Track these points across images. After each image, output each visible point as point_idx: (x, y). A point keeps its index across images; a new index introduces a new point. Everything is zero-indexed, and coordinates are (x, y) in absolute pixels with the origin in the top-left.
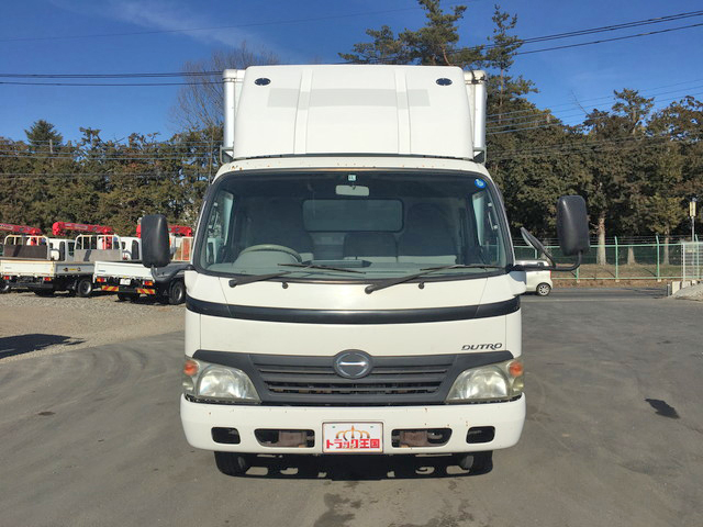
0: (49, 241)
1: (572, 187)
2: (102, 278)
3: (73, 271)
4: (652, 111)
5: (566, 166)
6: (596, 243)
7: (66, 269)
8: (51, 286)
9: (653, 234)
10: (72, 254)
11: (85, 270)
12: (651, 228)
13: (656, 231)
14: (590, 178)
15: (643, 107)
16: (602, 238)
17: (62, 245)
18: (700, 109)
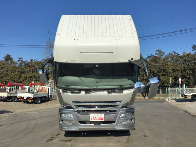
0: (6, 87)
2: (19, 97)
3: (12, 95)
4: (165, 55)
7: (10, 95)
8: (6, 99)
10: (12, 91)
11: (15, 95)
12: (165, 85)
15: (162, 54)
17: (10, 88)
18: (177, 54)
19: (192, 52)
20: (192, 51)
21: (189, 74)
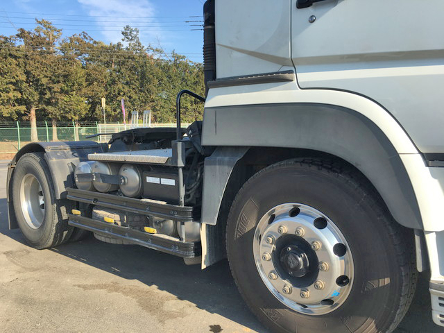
1: (11, 83)
4: (62, 38)
5: (5, 67)
6: (30, 126)
9: (71, 120)
12: (69, 116)
13: (72, 118)
14: (24, 78)
15: (55, 34)
16: (34, 123)
18: (91, 42)
19: (122, 43)
20: (123, 40)
21: (122, 94)
